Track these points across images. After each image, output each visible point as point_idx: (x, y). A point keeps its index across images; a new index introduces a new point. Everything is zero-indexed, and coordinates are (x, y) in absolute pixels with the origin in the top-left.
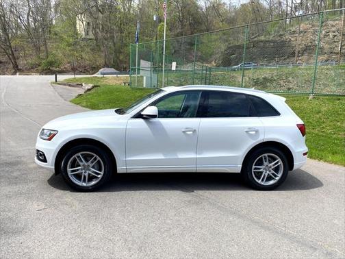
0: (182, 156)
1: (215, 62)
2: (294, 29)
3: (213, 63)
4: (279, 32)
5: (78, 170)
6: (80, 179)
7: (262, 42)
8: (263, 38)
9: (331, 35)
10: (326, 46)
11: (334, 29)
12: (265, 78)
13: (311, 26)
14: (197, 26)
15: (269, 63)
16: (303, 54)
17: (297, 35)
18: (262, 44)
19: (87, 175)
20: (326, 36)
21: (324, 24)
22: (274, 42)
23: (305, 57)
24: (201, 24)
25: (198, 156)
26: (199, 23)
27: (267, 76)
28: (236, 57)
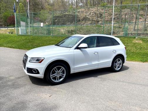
0: (94, 63)
1: (48, 23)
2: (78, 10)
3: (47, 23)
4: (73, 11)
5: (55, 75)
6: (56, 80)
7: (67, 15)
8: (67, 13)
9: (92, 14)
10: (91, 18)
11: (92, 12)
12: (71, 30)
13: (85, 10)
14: (37, 6)
15: (71, 24)
16: (83, 21)
17: (80, 13)
18: (67, 16)
19: (59, 76)
20: (90, 14)
21: (89, 9)
22: (72, 15)
23: (84, 22)
24: (39, 5)
25: (99, 62)
26: (38, 5)
27: (72, 29)
28: (58, 21)
